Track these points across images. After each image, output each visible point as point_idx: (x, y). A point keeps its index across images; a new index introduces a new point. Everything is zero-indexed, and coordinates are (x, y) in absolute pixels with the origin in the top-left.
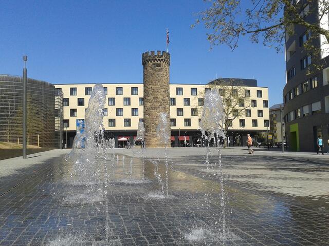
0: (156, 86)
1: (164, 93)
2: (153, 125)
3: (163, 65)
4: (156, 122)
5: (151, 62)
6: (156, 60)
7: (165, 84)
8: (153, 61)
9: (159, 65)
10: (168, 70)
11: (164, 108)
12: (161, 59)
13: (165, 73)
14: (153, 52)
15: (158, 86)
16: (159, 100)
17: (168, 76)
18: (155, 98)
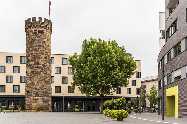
0: (37, 52)
1: (45, 59)
2: (34, 90)
3: (45, 32)
4: (37, 87)
5: (33, 28)
6: (37, 26)
7: (46, 51)
8: (34, 27)
9: (40, 32)
10: (49, 37)
11: (45, 74)
12: (42, 25)
13: (46, 40)
14: (34, 19)
15: (39, 52)
16: (40, 66)
17: (49, 43)
18: (37, 64)
